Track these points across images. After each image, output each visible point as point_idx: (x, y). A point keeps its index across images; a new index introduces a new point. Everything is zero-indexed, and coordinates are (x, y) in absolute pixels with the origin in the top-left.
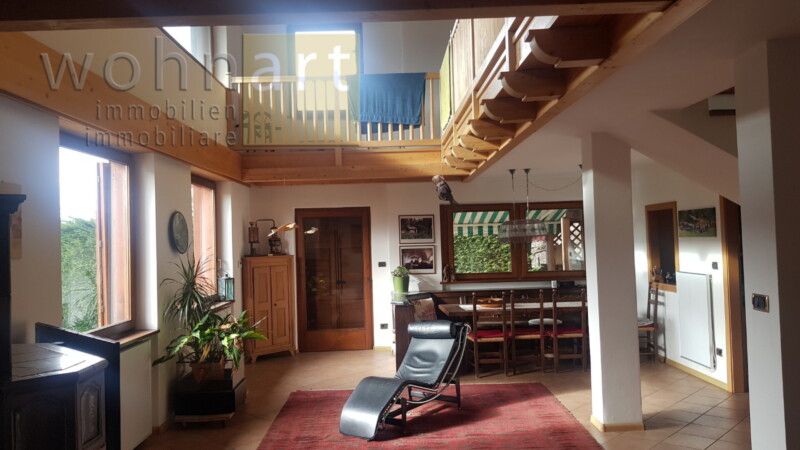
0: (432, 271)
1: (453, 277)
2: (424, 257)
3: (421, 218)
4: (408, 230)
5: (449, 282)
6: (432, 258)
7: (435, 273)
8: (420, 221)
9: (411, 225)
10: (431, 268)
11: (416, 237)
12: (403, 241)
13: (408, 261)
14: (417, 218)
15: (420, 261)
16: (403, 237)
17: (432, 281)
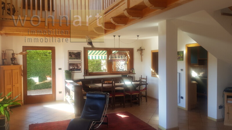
1: (88, 74)
2: (78, 66)
3: (77, 52)
4: (72, 56)
5: (86, 75)
6: (80, 67)
7: (81, 72)
8: (76, 53)
9: (73, 54)
10: (80, 70)
12: (70, 60)
13: (71, 68)
14: (75, 52)
15: (76, 68)
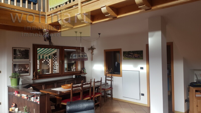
0: (28, 74)
1: (38, 76)
3: (24, 49)
4: (17, 55)
5: (36, 79)
6: (28, 68)
7: (30, 75)
8: (23, 51)
9: (19, 52)
10: (28, 73)
11: (21, 58)
12: (14, 60)
13: (16, 70)
14: (22, 49)
15: (23, 70)
16: (15, 58)
17: (29, 79)
